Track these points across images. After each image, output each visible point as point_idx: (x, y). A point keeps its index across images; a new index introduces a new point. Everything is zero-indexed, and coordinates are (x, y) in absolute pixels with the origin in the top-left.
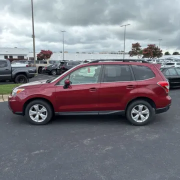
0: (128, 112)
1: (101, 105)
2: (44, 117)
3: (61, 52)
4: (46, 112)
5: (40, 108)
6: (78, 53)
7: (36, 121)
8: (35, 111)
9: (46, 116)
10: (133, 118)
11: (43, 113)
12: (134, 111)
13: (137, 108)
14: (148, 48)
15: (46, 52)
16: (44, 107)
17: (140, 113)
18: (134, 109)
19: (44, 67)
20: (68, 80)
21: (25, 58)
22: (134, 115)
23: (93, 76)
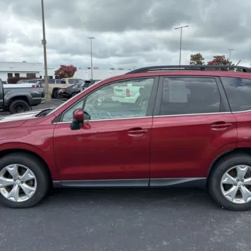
0: (214, 181)
1: (154, 167)
2: (31, 191)
3: (89, 68)
4: (33, 180)
5: (21, 171)
6: (113, 69)
7: (12, 199)
8: (11, 177)
9: (34, 189)
10: (225, 193)
11: (27, 182)
12: (226, 178)
13: (234, 173)
14: (214, 61)
15: (68, 67)
16: (28, 170)
17: (240, 183)
18: (226, 174)
19: (60, 89)
20: (80, 110)
21: (37, 76)
22: (227, 187)
23: (134, 102)
